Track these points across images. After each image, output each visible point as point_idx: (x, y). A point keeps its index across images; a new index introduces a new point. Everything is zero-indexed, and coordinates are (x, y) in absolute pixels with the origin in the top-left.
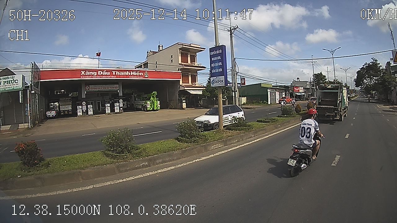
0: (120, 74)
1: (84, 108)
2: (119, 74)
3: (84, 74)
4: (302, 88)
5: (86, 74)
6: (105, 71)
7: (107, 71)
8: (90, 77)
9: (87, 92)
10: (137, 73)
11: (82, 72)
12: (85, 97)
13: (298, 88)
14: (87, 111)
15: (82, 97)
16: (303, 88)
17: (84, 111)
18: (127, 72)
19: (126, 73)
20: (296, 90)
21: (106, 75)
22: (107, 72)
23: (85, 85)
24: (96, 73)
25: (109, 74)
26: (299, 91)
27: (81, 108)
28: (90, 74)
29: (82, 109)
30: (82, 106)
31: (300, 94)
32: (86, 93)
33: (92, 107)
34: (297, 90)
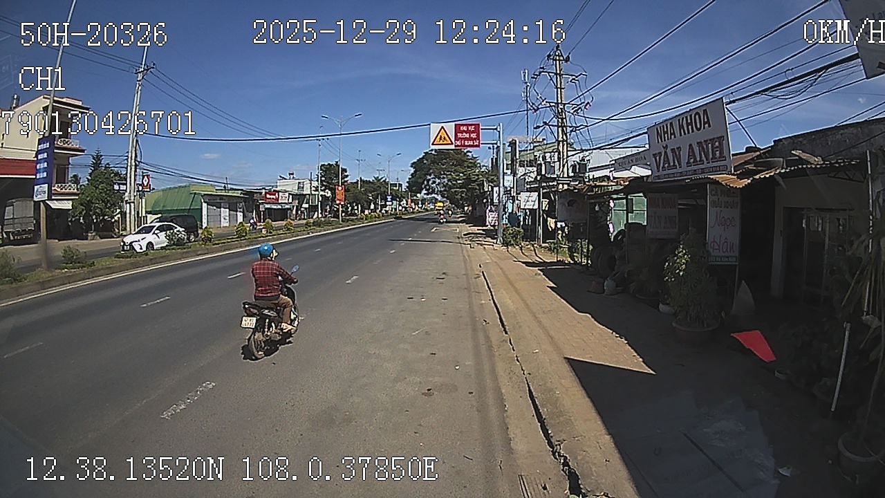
4: (287, 194)
13: (275, 195)
16: (289, 194)
20: (270, 198)
26: (278, 199)
31: (280, 207)
34: (273, 198)
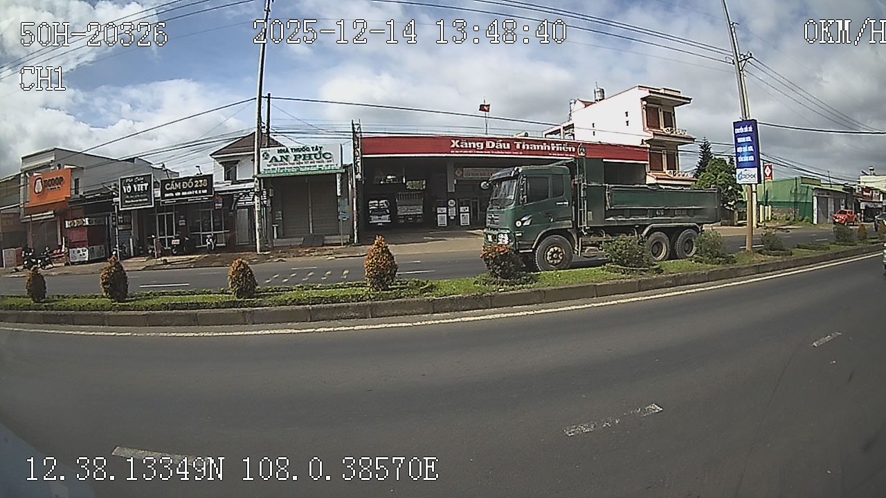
0: (531, 148)
1: (453, 212)
2: (528, 148)
3: (458, 146)
5: (462, 146)
6: (501, 141)
7: (505, 141)
8: (470, 152)
9: (457, 181)
10: (564, 148)
11: (453, 141)
12: (454, 191)
14: (457, 217)
15: (449, 191)
17: (452, 218)
18: (545, 144)
19: (542, 146)
21: (503, 150)
22: (504, 144)
23: (455, 167)
24: (482, 144)
25: (508, 147)
27: (445, 212)
28: (470, 147)
29: (447, 213)
30: (447, 207)
32: (455, 183)
33: (468, 210)
